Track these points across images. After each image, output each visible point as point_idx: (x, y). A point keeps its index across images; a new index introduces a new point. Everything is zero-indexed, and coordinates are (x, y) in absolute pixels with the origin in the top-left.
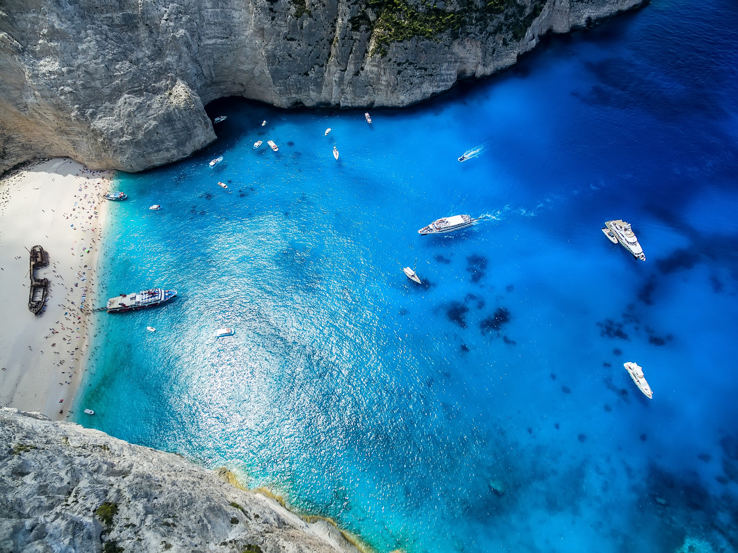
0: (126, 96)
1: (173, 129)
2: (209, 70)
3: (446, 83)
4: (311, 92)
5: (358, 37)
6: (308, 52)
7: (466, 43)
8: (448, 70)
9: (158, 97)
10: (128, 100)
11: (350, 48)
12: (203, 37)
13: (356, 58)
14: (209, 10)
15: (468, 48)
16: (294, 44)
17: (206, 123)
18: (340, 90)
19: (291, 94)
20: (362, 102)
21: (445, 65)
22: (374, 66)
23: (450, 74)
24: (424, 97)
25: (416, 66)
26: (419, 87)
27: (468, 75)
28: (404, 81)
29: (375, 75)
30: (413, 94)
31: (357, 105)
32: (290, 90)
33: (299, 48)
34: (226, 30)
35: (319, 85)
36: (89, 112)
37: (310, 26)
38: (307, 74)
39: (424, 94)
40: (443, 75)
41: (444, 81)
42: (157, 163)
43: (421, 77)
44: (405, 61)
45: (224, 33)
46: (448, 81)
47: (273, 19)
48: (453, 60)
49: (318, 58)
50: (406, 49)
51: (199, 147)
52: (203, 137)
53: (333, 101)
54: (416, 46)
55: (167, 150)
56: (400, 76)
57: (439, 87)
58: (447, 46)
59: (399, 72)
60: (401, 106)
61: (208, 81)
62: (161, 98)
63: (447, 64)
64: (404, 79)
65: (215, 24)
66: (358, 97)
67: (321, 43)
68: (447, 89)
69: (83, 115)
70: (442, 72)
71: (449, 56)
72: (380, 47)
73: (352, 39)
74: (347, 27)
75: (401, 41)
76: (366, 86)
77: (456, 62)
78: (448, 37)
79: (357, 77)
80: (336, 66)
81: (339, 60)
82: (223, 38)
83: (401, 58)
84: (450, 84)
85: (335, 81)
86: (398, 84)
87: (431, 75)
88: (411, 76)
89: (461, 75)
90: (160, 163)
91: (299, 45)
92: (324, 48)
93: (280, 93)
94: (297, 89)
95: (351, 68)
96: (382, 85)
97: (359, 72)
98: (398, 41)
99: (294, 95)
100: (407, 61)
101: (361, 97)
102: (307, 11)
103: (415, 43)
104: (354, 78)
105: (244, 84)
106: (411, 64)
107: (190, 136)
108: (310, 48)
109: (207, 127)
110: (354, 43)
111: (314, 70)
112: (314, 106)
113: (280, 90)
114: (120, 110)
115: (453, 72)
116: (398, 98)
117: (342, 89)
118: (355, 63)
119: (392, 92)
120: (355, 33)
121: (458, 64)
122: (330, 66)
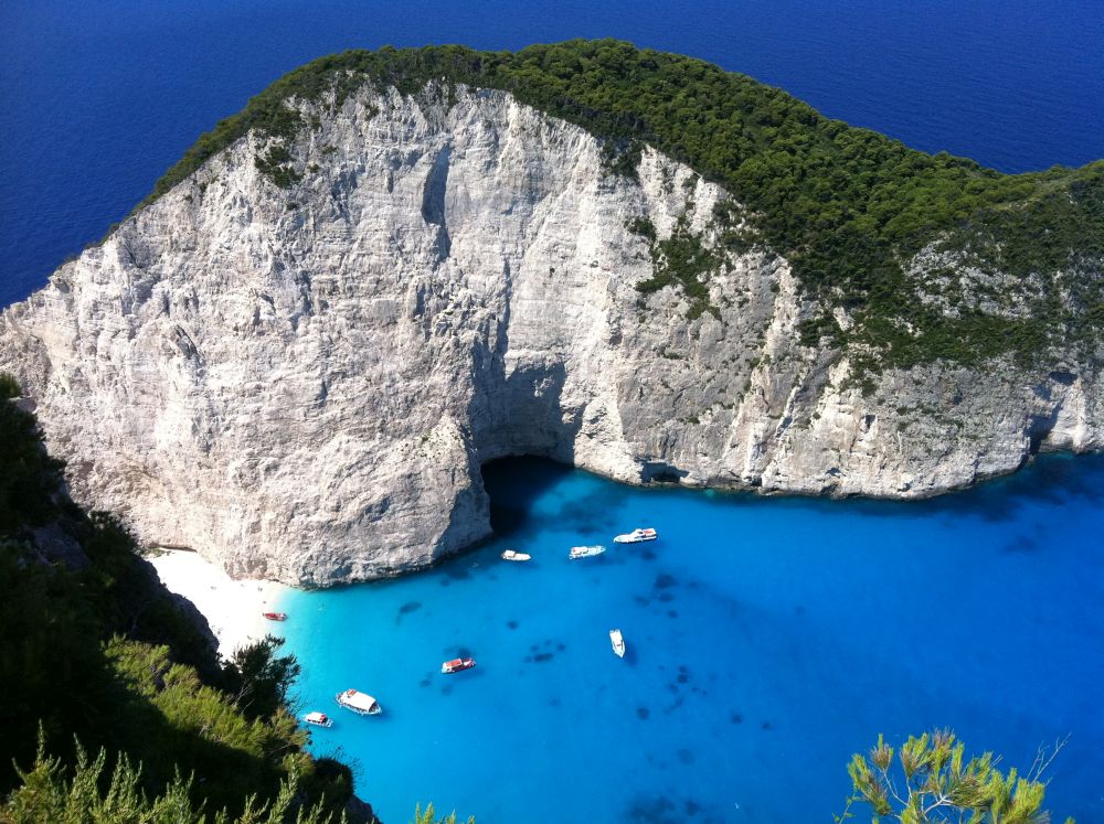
0: (345, 438)
1: (414, 507)
3: (1007, 456)
4: (700, 455)
5: (812, 358)
6: (704, 380)
9: (399, 444)
10: (344, 446)
11: (794, 376)
14: (527, 302)
16: (677, 364)
17: (479, 501)
18: (763, 455)
19: (656, 458)
20: (813, 482)
22: (844, 411)
24: (956, 483)
25: (939, 417)
26: (946, 460)
27: (1055, 443)
28: (912, 445)
29: (847, 429)
31: (799, 487)
32: (655, 448)
33: (686, 371)
34: (549, 336)
35: (717, 444)
36: (266, 464)
37: (714, 335)
38: (695, 421)
39: (957, 475)
40: (1000, 440)
41: (1002, 451)
42: (364, 574)
43: (950, 439)
44: (914, 406)
45: (544, 340)
46: (1010, 453)
47: (642, 320)
48: (1021, 411)
49: (722, 391)
50: (917, 383)
52: (467, 527)
53: (746, 476)
54: (940, 378)
55: (392, 547)
56: (904, 434)
58: (1008, 381)
59: (902, 427)
61: (495, 423)
62: (407, 445)
64: (912, 440)
65: (534, 324)
66: (804, 471)
67: (732, 365)
68: (1007, 468)
69: (253, 467)
70: (998, 431)
71: (1012, 402)
72: (859, 375)
73: (799, 358)
74: (792, 338)
75: (907, 368)
76: (825, 449)
78: (1009, 365)
79: (803, 431)
80: (760, 409)
81: (767, 397)
82: (541, 349)
83: (905, 398)
85: (755, 437)
86: (896, 450)
87: (974, 437)
88: (927, 436)
90: (368, 574)
91: (688, 366)
92: (737, 374)
94: (670, 447)
95: (793, 413)
96: (860, 449)
97: (809, 422)
98: (899, 367)
100: (920, 406)
101: (811, 471)
102: (712, 308)
103: (937, 372)
104: (800, 434)
106: (926, 412)
108: (708, 373)
110: (803, 367)
111: (710, 414)
112: (703, 484)
113: (635, 448)
114: (325, 463)
116: (897, 480)
117: (769, 454)
119: (884, 466)
120: (807, 349)
122: (746, 407)
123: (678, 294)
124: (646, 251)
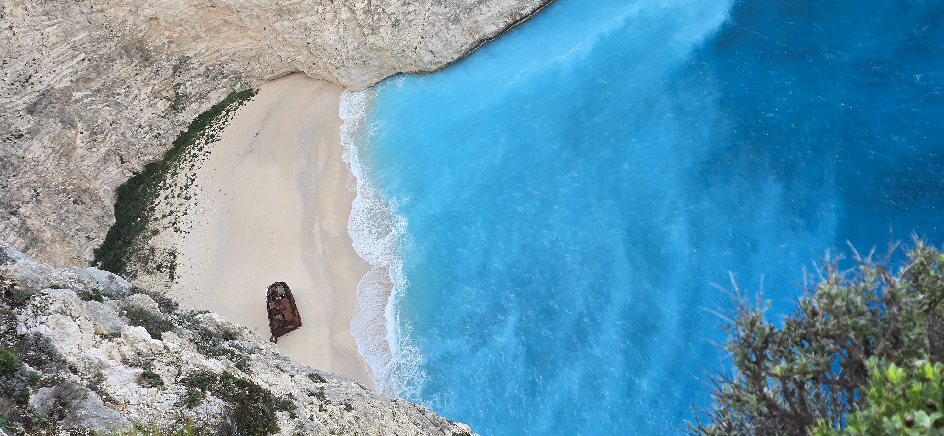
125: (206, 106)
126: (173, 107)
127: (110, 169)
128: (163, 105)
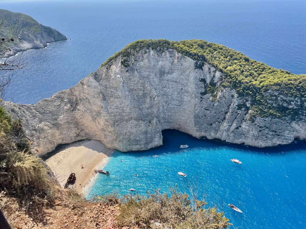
0: (133, 120)
1: (146, 137)
2: (168, 117)
3: (288, 141)
4: (212, 133)
5: (240, 113)
6: (214, 115)
7: (300, 124)
8: (289, 134)
9: (144, 123)
10: (133, 122)
11: (235, 117)
12: (170, 104)
13: (238, 121)
14: (176, 95)
15: (301, 126)
16: (208, 112)
17: (160, 137)
18: (227, 134)
19: (202, 132)
20: (238, 142)
21: (287, 132)
22: (247, 126)
23: (290, 137)
24: (274, 146)
25: (270, 130)
26: (271, 140)
27: (301, 139)
28: (263, 135)
29: (247, 130)
30: (267, 142)
31: (235, 143)
32: (202, 130)
33: (210, 113)
34: (180, 103)
35: (216, 131)
37: (217, 106)
38: (211, 125)
39: (274, 144)
40: (286, 137)
41: (286, 139)
42: (134, 150)
43: (272, 135)
44: (264, 126)
45: (179, 104)
46: (288, 140)
47: (201, 101)
48: (292, 130)
49: (218, 119)
50: (265, 121)
51: (154, 146)
52: (157, 143)
53: (223, 139)
54: (271, 120)
55: (140, 144)
56: (261, 133)
57: (283, 142)
58: (289, 123)
59: (260, 131)
60: (260, 147)
61: (166, 121)
63: (288, 132)
64: (263, 134)
65: (176, 100)
66: (236, 139)
67: (221, 113)
68: (288, 144)
70: (285, 135)
71: (289, 128)
72: (251, 118)
73: (237, 113)
74: (235, 108)
75: (263, 117)
76: (241, 134)
77: (294, 131)
78: (289, 119)
79: (237, 130)
80: (227, 123)
81: (229, 121)
82: (178, 106)
83: (262, 125)
84: (290, 142)
85: (225, 130)
86: (259, 136)
87: (279, 135)
88: (267, 134)
89: (297, 139)
90: (135, 150)
92: (222, 115)
93: (197, 131)
94: (205, 130)
95: (234, 125)
96: (250, 135)
97: (238, 128)
98: (261, 117)
99: (203, 133)
100: (265, 126)
101: (238, 139)
102: (217, 100)
103: (270, 119)
104: (236, 130)
105: (181, 125)
106: (267, 128)
107: (151, 141)
108: (215, 114)
109: (160, 139)
110: (237, 115)
111: (215, 124)
112: (212, 139)
113: (197, 129)
114: (129, 125)
115: (292, 136)
116: (258, 143)
117: (228, 134)
118: (236, 123)
119: (255, 140)
120: (239, 111)
121: (295, 133)
122: (224, 123)
123: (210, 96)
124: (203, 86)
125: (82, 139)
126: (77, 136)
127: (60, 140)
128: (75, 135)
